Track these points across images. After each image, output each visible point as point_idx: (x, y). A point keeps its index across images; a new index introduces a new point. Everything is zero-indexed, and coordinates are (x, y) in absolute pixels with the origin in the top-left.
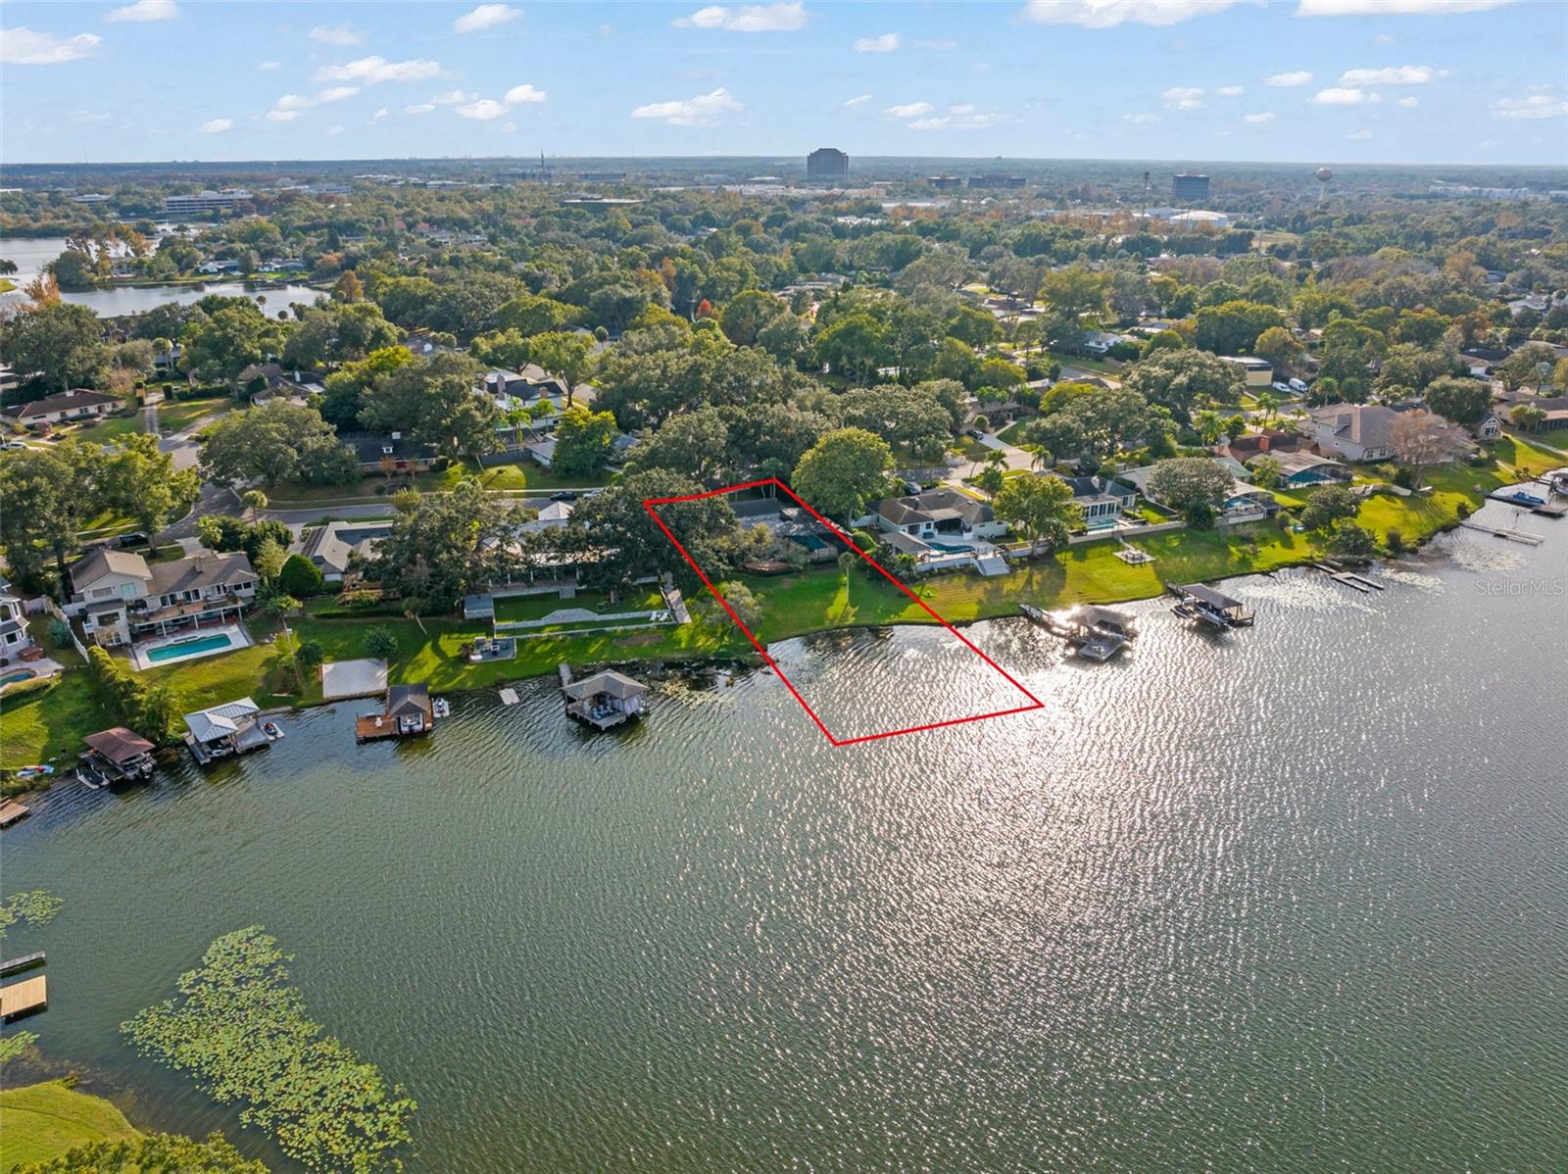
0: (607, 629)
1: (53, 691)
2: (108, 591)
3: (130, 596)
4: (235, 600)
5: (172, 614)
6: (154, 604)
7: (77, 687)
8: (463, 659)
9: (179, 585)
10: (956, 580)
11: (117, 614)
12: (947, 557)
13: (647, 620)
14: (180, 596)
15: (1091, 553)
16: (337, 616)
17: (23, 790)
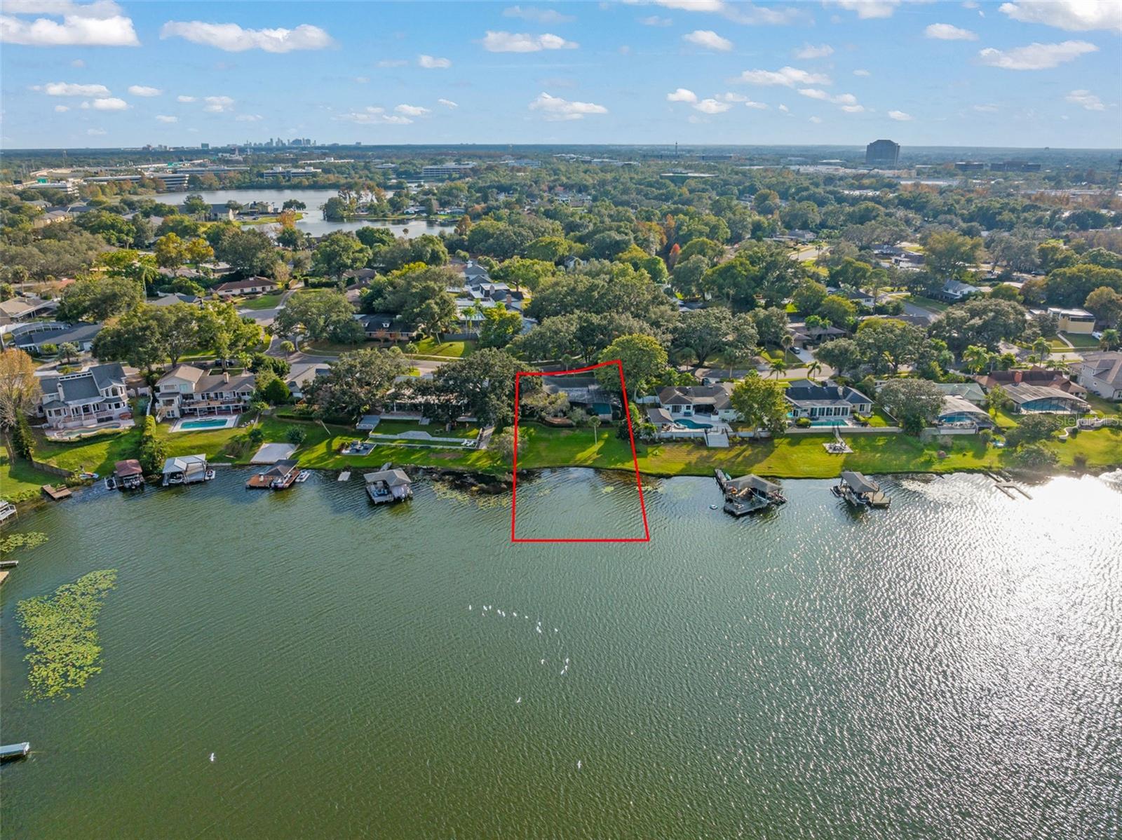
0: (433, 446)
1: (121, 436)
2: (172, 387)
3: (184, 391)
4: (239, 401)
5: (203, 406)
6: (198, 397)
7: (135, 436)
8: (338, 451)
9: (212, 389)
10: (684, 447)
11: (173, 400)
12: (687, 430)
13: (459, 444)
14: (212, 395)
15: (804, 442)
16: (288, 417)
17: (78, 484)
